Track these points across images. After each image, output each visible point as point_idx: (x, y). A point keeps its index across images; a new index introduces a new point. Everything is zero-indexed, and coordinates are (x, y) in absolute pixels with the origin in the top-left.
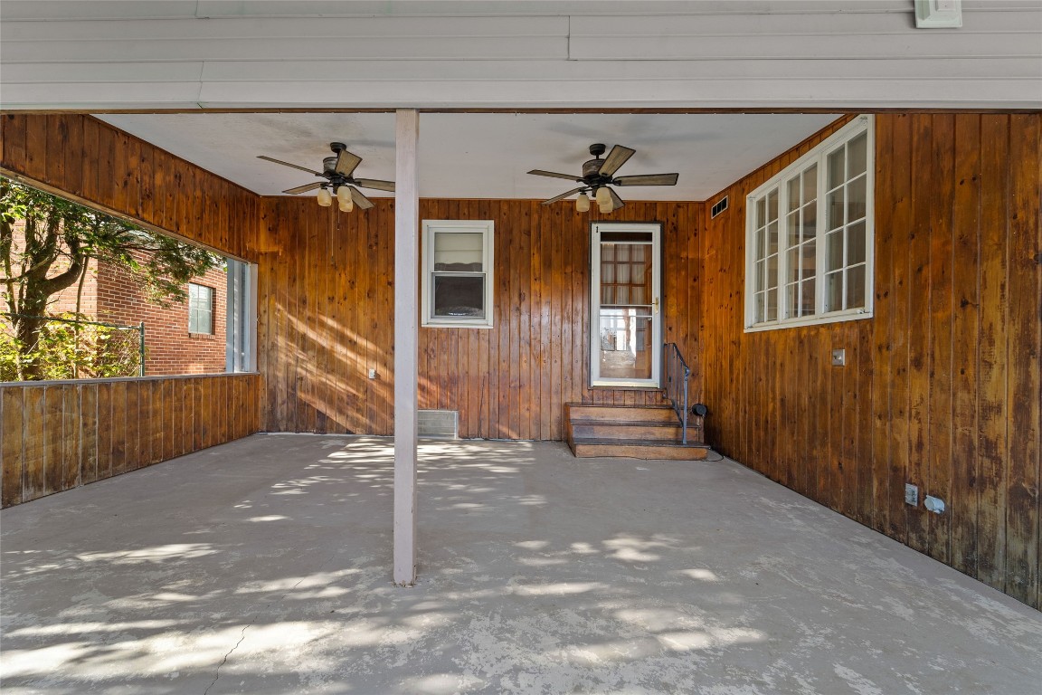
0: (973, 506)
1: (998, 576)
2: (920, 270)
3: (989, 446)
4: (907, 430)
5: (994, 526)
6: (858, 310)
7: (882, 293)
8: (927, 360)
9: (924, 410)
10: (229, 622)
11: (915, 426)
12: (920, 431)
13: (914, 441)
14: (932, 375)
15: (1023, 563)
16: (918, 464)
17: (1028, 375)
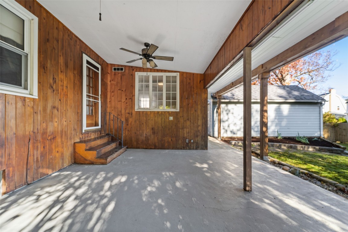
0: (196, 139)
1: (200, 148)
2: (188, 104)
3: (199, 131)
4: (186, 131)
5: (199, 141)
6: (175, 109)
7: (181, 107)
8: (190, 119)
9: (189, 127)
10: (306, 217)
11: (188, 130)
12: (189, 130)
13: (188, 132)
14: (190, 121)
15: (203, 145)
16: (188, 136)
17: (203, 121)
